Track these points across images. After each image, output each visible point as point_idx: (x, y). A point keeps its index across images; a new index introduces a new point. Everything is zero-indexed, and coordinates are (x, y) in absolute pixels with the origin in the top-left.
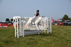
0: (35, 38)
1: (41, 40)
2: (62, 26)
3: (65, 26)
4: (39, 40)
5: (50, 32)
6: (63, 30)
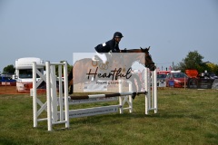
0: (101, 129)
1: (121, 135)
2: (184, 91)
3: (194, 91)
4: (115, 136)
6: (188, 102)
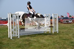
5: (57, 32)
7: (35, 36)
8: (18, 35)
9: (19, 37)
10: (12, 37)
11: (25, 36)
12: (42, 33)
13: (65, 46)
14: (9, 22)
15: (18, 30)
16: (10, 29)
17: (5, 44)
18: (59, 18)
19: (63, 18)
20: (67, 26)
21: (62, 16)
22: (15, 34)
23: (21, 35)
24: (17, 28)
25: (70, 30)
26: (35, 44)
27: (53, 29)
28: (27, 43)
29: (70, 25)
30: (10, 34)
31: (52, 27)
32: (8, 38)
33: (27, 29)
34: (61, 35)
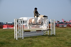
7: (37, 37)
8: (23, 36)
9: (23, 38)
10: (18, 38)
11: (28, 37)
12: (42, 35)
13: (61, 45)
14: (15, 26)
15: (23, 32)
16: (16, 32)
17: (12, 44)
18: (55, 23)
19: (59, 23)
20: (63, 29)
21: (58, 21)
22: (20, 35)
23: (25, 36)
24: (22, 31)
25: (65, 32)
26: (36, 44)
27: (51, 31)
28: (30, 43)
29: (65, 28)
30: (16, 36)
31: (50, 30)
32: (14, 39)
33: (30, 31)
34: (58, 37)
